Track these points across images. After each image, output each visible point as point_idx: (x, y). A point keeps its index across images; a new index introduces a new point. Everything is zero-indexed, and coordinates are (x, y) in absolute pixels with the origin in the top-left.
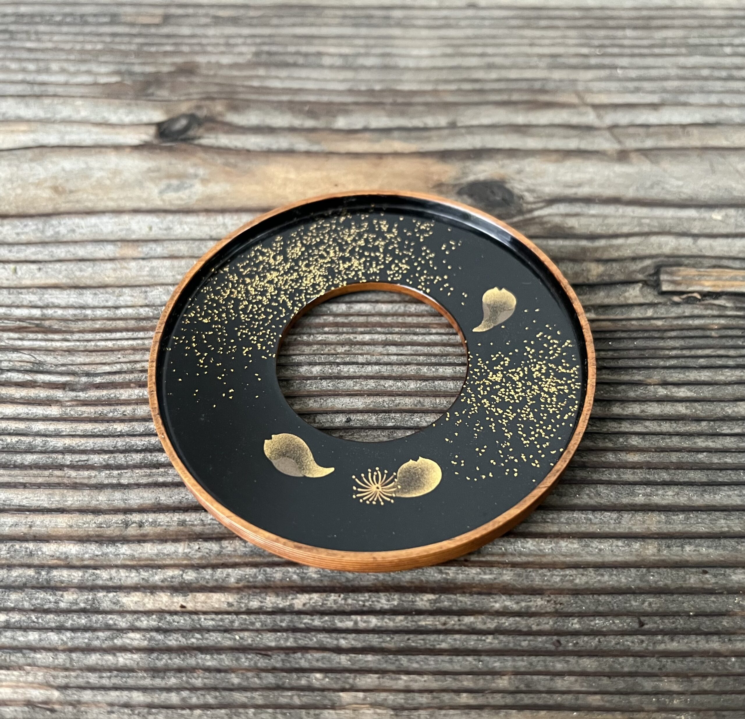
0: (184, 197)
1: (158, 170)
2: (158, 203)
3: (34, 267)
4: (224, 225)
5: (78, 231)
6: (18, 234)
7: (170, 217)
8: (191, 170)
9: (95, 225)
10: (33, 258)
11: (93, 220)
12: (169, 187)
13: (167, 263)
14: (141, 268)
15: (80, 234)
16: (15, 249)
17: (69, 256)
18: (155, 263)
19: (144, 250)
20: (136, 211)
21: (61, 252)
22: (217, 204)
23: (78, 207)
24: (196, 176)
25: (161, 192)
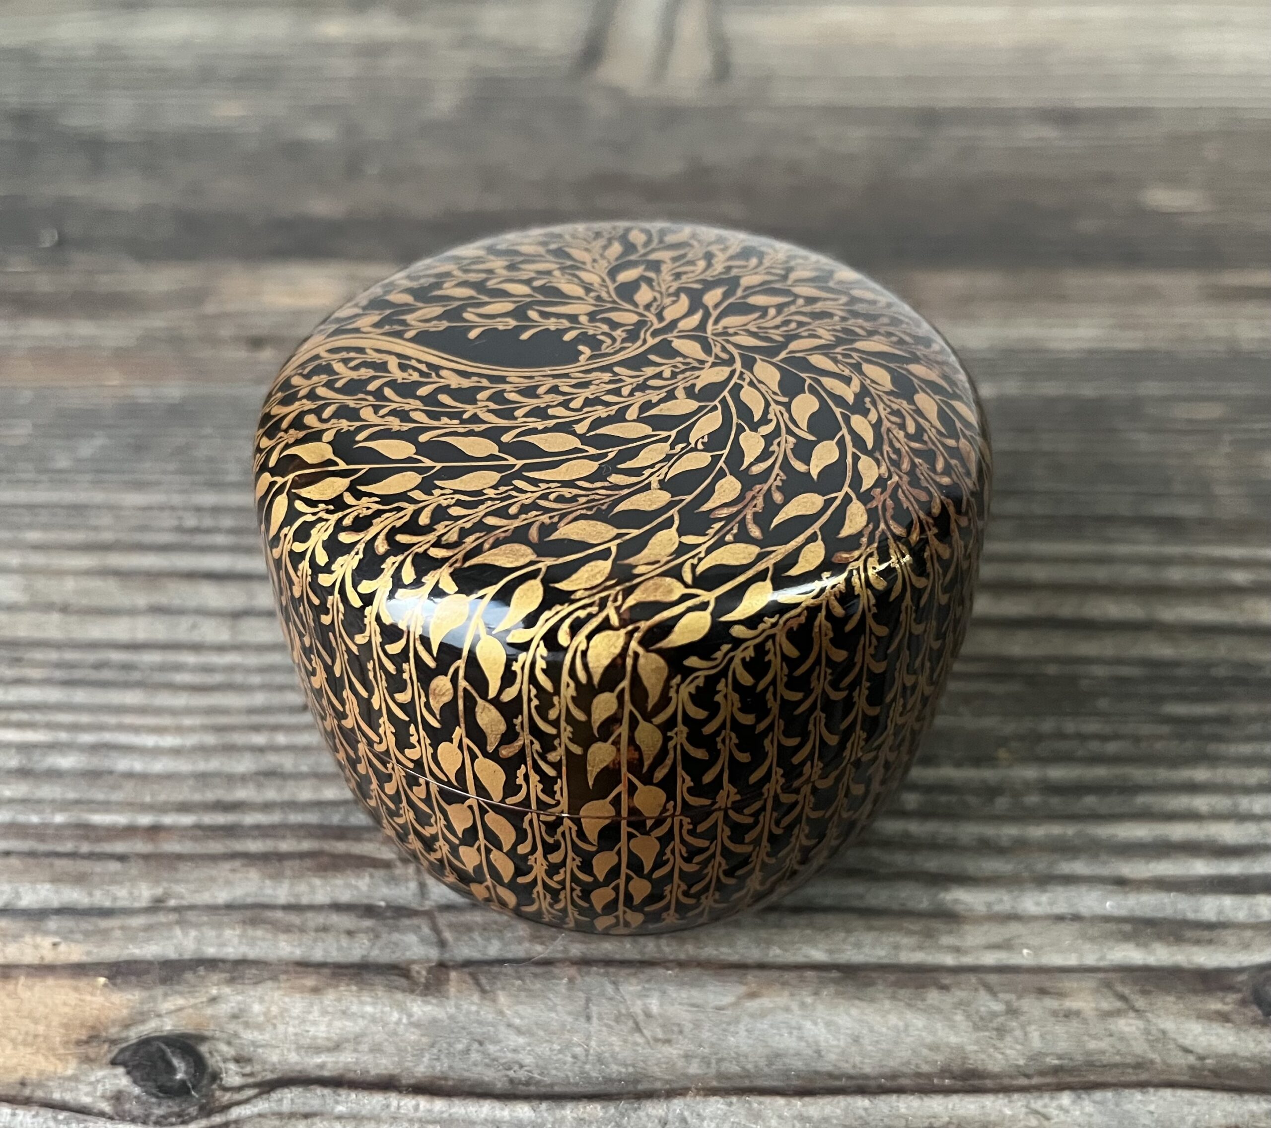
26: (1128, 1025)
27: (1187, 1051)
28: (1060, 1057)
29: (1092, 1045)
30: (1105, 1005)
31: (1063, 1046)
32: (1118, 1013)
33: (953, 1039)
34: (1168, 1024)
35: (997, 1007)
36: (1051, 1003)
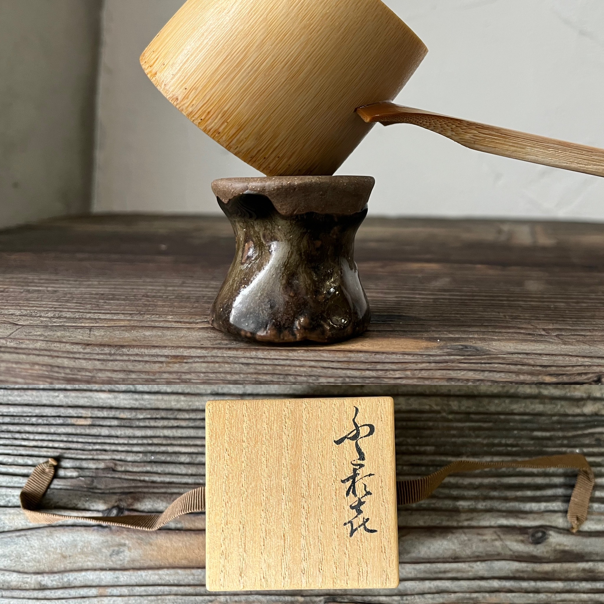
0: (121, 558)
1: (107, 541)
2: (111, 564)
3: (63, 601)
4: (141, 575)
5: (78, 579)
6: (52, 581)
7: (117, 572)
8: (123, 541)
9: (85, 576)
10: (62, 596)
11: (83, 573)
12: (113, 551)
13: (120, 599)
14: (109, 601)
15: (79, 580)
16: (53, 591)
17: (77, 595)
18: (115, 598)
19: (109, 591)
20: (102, 569)
21: (73, 593)
22: (137, 565)
23: (75, 566)
24: (125, 545)
25: (111, 555)
26: (498, 544)
27: (511, 550)
28: (479, 552)
29: (488, 549)
30: (493, 538)
31: (480, 549)
32: (496, 540)
33: (453, 548)
34: (508, 543)
35: (466, 538)
36: (480, 537)
